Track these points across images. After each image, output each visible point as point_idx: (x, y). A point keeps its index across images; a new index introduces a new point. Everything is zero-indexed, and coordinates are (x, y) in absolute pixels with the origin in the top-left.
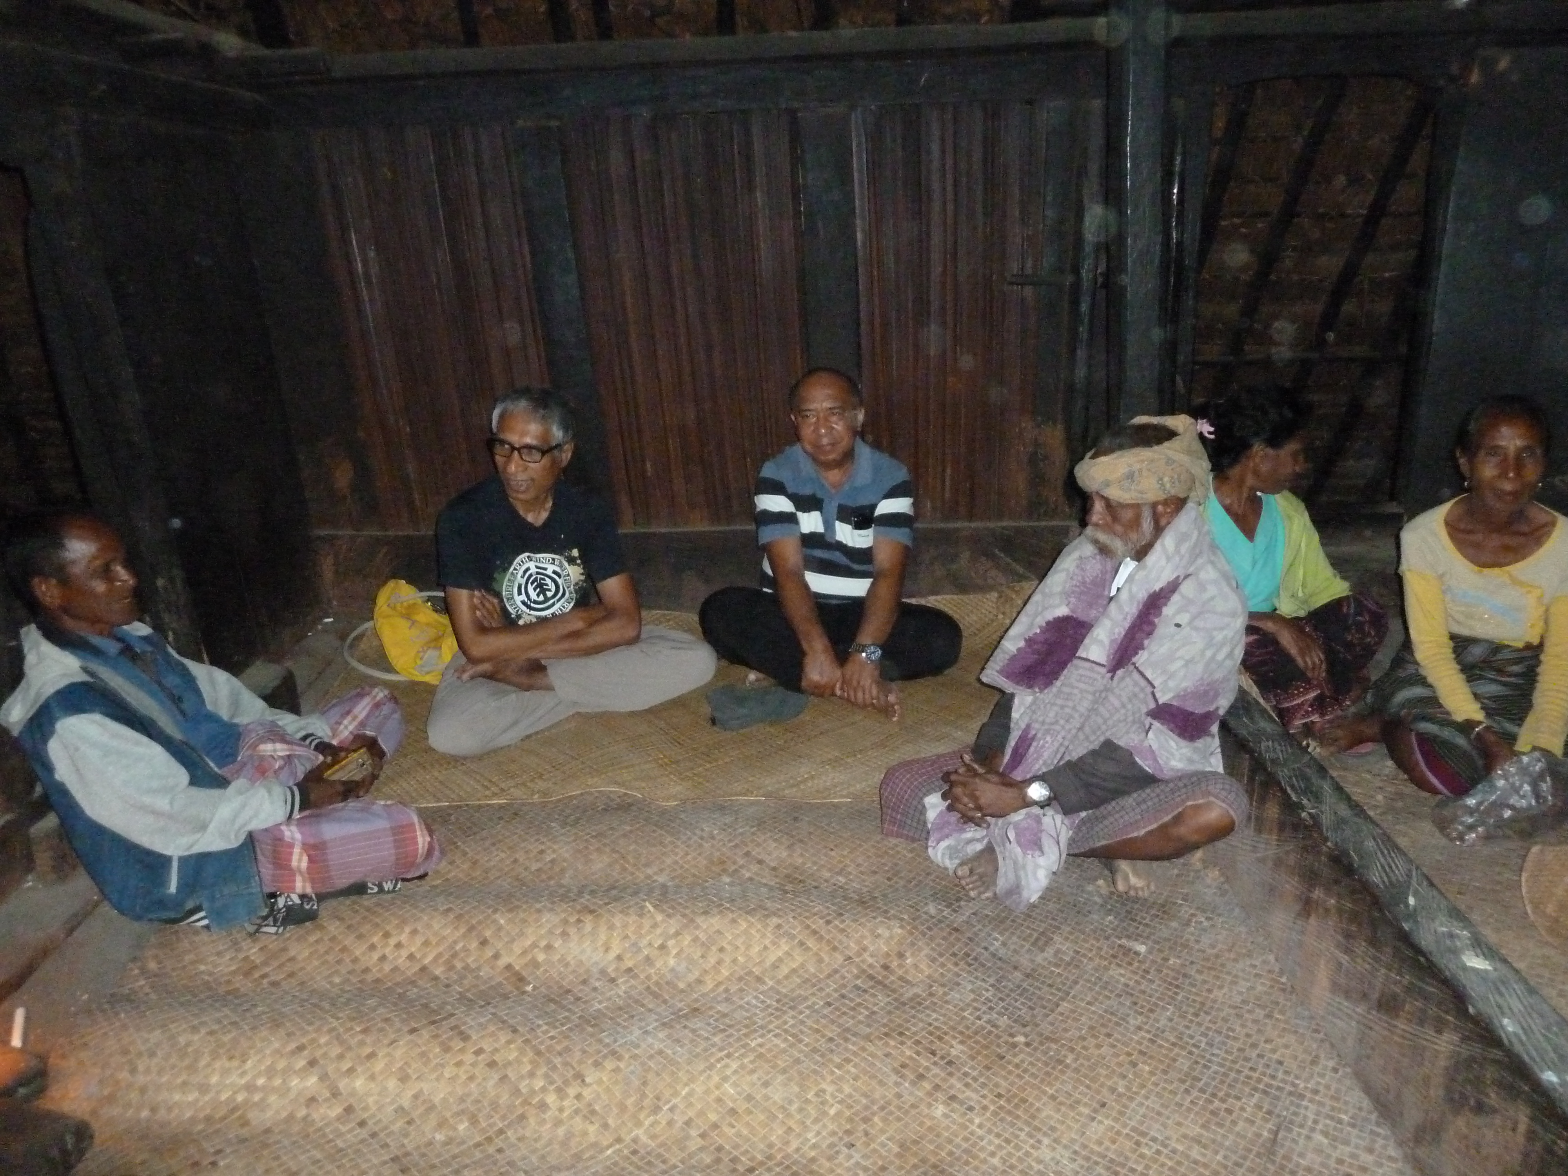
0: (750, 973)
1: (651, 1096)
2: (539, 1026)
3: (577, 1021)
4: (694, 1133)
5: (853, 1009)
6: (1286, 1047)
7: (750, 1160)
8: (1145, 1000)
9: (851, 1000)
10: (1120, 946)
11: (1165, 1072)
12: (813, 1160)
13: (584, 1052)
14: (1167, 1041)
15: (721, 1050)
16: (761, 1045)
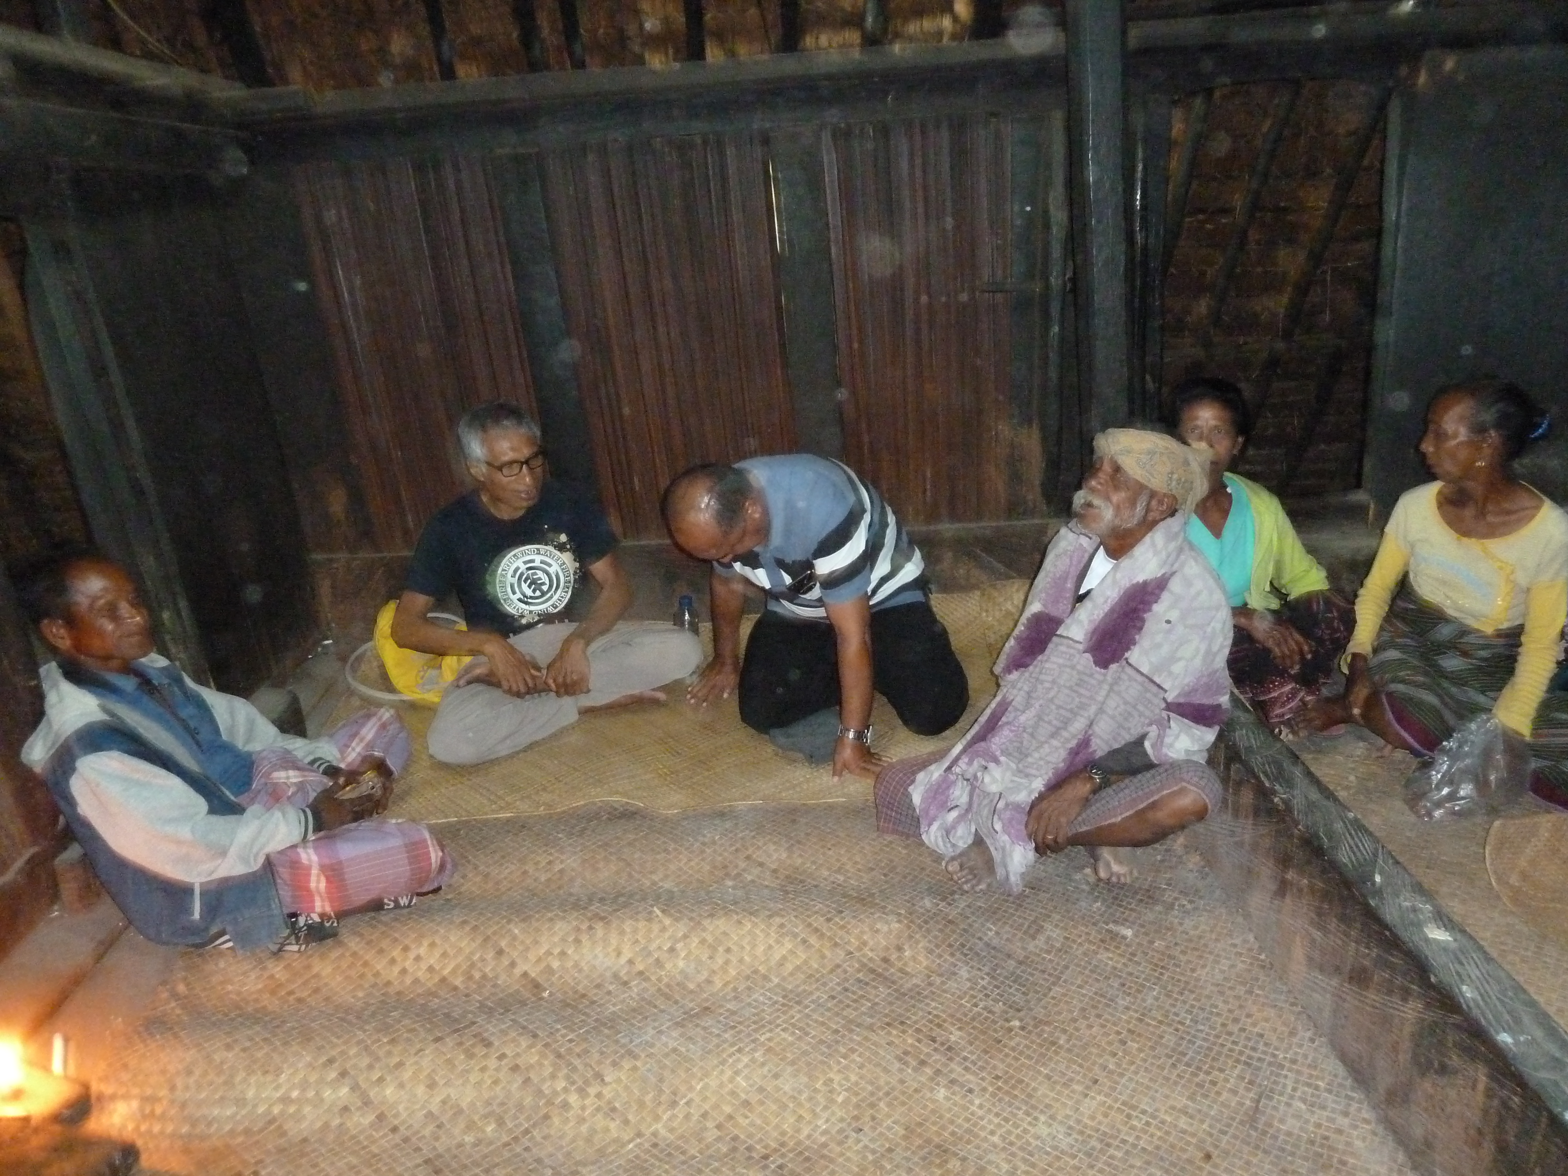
0: (756, 972)
1: (668, 1092)
2: (558, 1030)
3: (594, 1024)
4: (710, 1124)
5: (855, 1001)
6: (1267, 1020)
7: (765, 1147)
8: (1131, 982)
9: (854, 993)
10: (1107, 930)
11: (1152, 1048)
12: (824, 1145)
13: (602, 1053)
14: (1154, 1019)
15: (732, 1045)
16: (769, 1040)
